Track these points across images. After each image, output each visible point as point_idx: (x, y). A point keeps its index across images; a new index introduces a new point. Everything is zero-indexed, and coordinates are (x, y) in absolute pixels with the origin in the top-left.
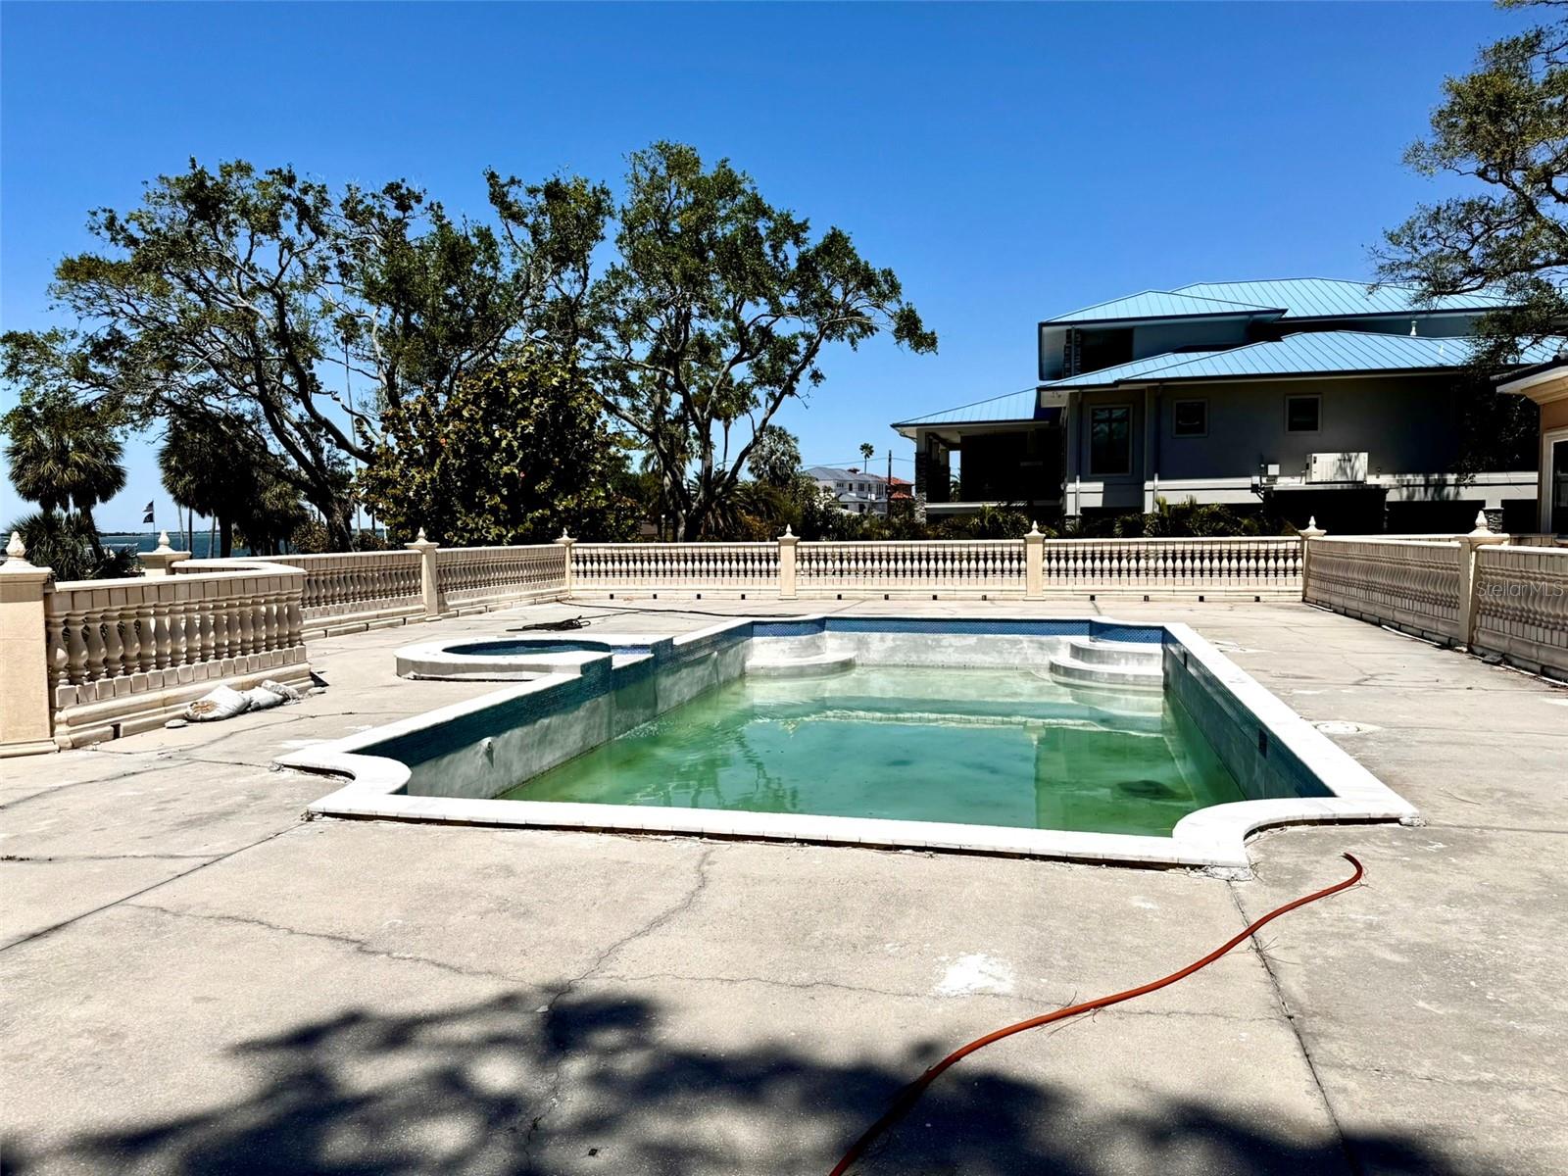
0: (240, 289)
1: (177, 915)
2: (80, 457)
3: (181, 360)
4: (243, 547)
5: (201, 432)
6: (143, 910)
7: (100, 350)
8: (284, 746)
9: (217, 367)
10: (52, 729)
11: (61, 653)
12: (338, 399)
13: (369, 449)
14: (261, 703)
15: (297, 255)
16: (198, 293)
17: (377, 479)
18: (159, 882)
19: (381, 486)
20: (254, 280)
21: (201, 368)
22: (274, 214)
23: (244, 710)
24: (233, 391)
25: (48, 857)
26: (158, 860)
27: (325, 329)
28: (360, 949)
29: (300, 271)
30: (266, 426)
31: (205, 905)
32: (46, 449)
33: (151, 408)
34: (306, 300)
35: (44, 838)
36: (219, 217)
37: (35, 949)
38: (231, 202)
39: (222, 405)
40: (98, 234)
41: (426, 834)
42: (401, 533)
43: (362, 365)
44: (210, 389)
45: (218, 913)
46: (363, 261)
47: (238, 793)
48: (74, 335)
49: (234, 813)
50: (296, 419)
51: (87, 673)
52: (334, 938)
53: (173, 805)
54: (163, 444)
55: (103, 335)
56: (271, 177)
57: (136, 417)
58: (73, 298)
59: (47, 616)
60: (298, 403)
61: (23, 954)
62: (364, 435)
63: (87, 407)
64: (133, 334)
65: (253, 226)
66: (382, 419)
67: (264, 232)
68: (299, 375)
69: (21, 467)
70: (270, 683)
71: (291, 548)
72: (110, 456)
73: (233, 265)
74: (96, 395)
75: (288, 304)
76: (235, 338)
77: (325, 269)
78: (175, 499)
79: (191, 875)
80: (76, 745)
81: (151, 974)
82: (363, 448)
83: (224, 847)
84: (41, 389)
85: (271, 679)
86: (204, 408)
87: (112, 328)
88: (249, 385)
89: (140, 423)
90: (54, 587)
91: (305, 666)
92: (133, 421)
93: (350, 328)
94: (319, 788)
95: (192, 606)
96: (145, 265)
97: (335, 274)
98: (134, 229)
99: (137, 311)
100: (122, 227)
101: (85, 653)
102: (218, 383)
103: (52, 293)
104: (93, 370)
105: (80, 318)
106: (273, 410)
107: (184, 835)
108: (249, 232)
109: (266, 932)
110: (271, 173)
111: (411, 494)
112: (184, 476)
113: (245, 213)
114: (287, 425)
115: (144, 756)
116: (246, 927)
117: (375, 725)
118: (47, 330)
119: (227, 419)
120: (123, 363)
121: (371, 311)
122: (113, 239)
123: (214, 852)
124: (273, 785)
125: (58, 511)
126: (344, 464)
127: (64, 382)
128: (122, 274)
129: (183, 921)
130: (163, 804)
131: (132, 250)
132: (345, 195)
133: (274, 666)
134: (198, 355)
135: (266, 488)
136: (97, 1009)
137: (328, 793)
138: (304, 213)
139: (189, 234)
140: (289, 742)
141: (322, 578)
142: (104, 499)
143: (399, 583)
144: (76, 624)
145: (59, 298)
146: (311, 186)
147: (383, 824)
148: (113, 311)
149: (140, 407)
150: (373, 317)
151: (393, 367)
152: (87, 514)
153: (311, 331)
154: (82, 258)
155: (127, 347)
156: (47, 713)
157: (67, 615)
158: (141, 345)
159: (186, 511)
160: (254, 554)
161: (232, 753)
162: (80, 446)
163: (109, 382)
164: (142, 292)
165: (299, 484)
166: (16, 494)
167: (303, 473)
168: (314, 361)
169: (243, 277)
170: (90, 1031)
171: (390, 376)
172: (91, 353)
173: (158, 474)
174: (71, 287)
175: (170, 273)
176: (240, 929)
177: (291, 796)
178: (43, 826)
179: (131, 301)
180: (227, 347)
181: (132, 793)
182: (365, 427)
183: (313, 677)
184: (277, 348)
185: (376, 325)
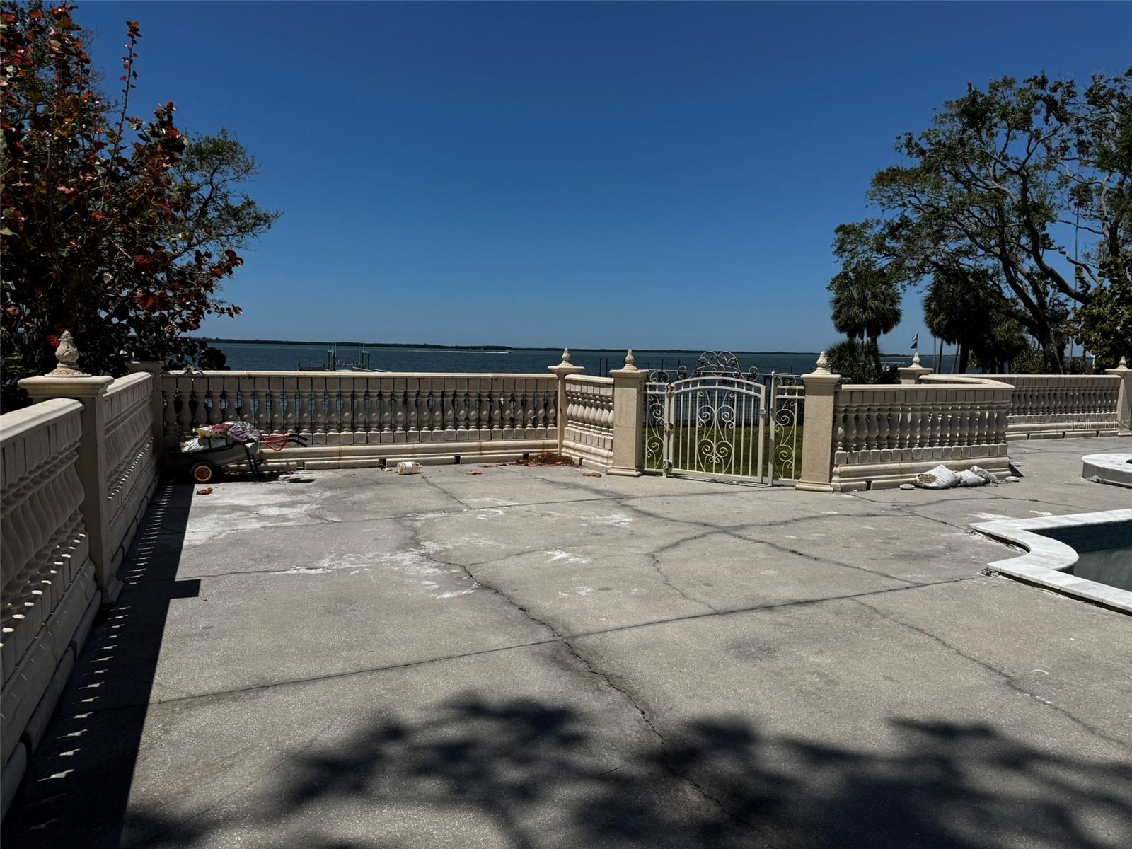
0: (995, 176)
1: (883, 616)
2: (874, 304)
3: (945, 233)
4: (977, 367)
5: (954, 284)
6: (863, 607)
7: (893, 231)
8: (979, 516)
9: (971, 236)
10: (831, 478)
11: (840, 430)
12: (1064, 253)
13: (1085, 292)
14: (968, 482)
15: (1043, 141)
16: (963, 183)
17: (1089, 316)
18: (876, 591)
19: (1093, 321)
20: (1006, 166)
21: (959, 238)
22: (1027, 112)
23: (956, 484)
24: (981, 252)
25: (816, 556)
26: (878, 576)
27: (1061, 198)
28: (1009, 684)
29: (1044, 153)
30: (1003, 277)
31: (902, 615)
32: (854, 299)
33: (921, 268)
34: (1046, 176)
35: (815, 544)
36: (984, 123)
37: (798, 612)
38: (995, 111)
39: (971, 263)
40: (900, 151)
41: (1083, 610)
42: (1104, 361)
43: (1089, 224)
44: (964, 252)
45: (910, 623)
46: (1101, 137)
47: (939, 543)
48: (878, 222)
49: (934, 556)
50: (1027, 270)
51: (855, 445)
52: (990, 668)
53: (894, 541)
54: (927, 293)
55: (897, 220)
56: (1029, 84)
57: (911, 275)
58: (880, 197)
59: (835, 406)
60: (1030, 258)
61: (791, 612)
62: (1082, 280)
63: (881, 270)
64: (915, 218)
65: (1009, 125)
66: (1101, 267)
67: (1017, 128)
68: (1034, 236)
69: (839, 312)
70: (976, 468)
71: (1012, 370)
72: (894, 303)
73: (991, 158)
74: (888, 262)
75: (1031, 182)
76: (987, 213)
77: (1066, 149)
78: (932, 331)
79: (898, 592)
80: (844, 490)
81: (860, 650)
82: (1080, 290)
83: (922, 579)
84: (855, 261)
85: (978, 465)
86: (958, 266)
87: (902, 215)
88: (993, 247)
89: (913, 279)
90: (841, 387)
91: (1006, 459)
92: (909, 278)
93: (1082, 194)
94: (1000, 553)
95: (928, 407)
96: (928, 169)
97: (1074, 151)
98: (924, 145)
99: (920, 201)
100: (916, 143)
101: (855, 432)
102: (971, 247)
103: (868, 196)
104: (887, 245)
105: (883, 211)
106: (1009, 264)
107: (900, 564)
108: (1007, 131)
109: (940, 647)
110: (1028, 81)
111: (1118, 328)
112: (939, 315)
113: (1004, 116)
114: (1020, 276)
115: (883, 505)
116: (926, 639)
117: (1055, 513)
118: (862, 221)
119: (975, 275)
120: (908, 239)
121: (1102, 177)
122: (910, 153)
123: (914, 580)
124: (966, 543)
125: (857, 339)
126: (1063, 305)
127: (869, 254)
128: (913, 176)
129: (887, 621)
130: (889, 539)
131: (921, 159)
132: (1089, 84)
133: (981, 456)
134: (959, 229)
135: (998, 324)
136: (825, 660)
137: (1006, 558)
138: (1052, 105)
139: (961, 140)
140: (984, 514)
141: (1030, 393)
142: (885, 332)
143: (1096, 402)
144: (851, 412)
145: (872, 199)
146: (1060, 84)
147: (1046, 592)
148: (904, 203)
149: (915, 268)
150: (1104, 182)
151: (1117, 223)
152: (874, 341)
153: (1047, 201)
154: (889, 170)
155: (910, 227)
156: (829, 467)
157: (847, 406)
158: (920, 225)
159: (939, 340)
160: (984, 372)
161: (940, 514)
162: (875, 297)
163: (897, 253)
164: (925, 187)
165: (1023, 320)
166: (834, 328)
167: (1028, 311)
168: (1048, 224)
169: (998, 166)
170: (818, 673)
171: (1113, 231)
172: (888, 233)
173: (921, 314)
174: (880, 190)
175: (945, 171)
176: (923, 639)
177: (977, 553)
178: (815, 536)
179: (917, 195)
180: (979, 220)
181: (870, 528)
182: (1085, 274)
183: (1011, 468)
184: (1019, 217)
185: (1106, 189)
